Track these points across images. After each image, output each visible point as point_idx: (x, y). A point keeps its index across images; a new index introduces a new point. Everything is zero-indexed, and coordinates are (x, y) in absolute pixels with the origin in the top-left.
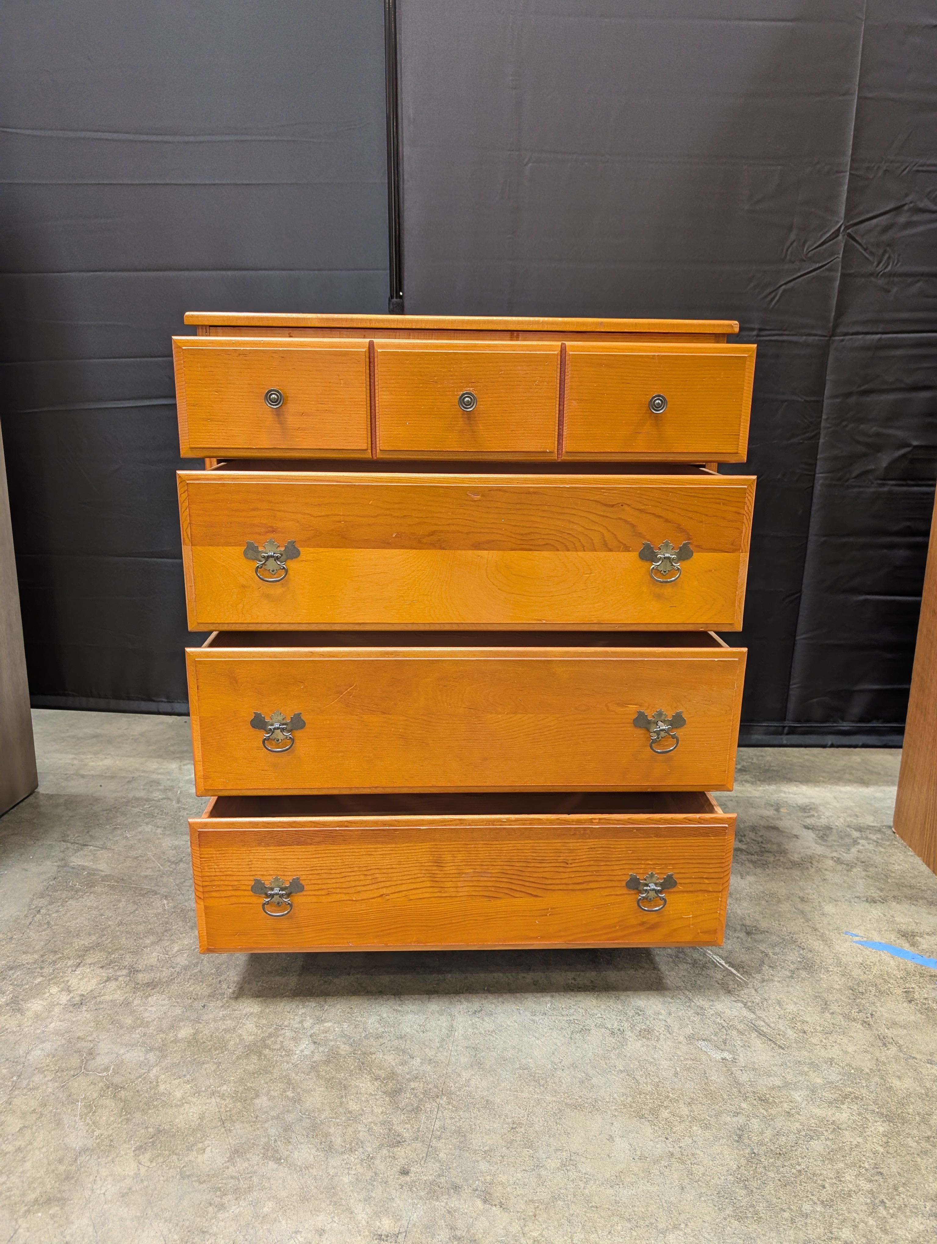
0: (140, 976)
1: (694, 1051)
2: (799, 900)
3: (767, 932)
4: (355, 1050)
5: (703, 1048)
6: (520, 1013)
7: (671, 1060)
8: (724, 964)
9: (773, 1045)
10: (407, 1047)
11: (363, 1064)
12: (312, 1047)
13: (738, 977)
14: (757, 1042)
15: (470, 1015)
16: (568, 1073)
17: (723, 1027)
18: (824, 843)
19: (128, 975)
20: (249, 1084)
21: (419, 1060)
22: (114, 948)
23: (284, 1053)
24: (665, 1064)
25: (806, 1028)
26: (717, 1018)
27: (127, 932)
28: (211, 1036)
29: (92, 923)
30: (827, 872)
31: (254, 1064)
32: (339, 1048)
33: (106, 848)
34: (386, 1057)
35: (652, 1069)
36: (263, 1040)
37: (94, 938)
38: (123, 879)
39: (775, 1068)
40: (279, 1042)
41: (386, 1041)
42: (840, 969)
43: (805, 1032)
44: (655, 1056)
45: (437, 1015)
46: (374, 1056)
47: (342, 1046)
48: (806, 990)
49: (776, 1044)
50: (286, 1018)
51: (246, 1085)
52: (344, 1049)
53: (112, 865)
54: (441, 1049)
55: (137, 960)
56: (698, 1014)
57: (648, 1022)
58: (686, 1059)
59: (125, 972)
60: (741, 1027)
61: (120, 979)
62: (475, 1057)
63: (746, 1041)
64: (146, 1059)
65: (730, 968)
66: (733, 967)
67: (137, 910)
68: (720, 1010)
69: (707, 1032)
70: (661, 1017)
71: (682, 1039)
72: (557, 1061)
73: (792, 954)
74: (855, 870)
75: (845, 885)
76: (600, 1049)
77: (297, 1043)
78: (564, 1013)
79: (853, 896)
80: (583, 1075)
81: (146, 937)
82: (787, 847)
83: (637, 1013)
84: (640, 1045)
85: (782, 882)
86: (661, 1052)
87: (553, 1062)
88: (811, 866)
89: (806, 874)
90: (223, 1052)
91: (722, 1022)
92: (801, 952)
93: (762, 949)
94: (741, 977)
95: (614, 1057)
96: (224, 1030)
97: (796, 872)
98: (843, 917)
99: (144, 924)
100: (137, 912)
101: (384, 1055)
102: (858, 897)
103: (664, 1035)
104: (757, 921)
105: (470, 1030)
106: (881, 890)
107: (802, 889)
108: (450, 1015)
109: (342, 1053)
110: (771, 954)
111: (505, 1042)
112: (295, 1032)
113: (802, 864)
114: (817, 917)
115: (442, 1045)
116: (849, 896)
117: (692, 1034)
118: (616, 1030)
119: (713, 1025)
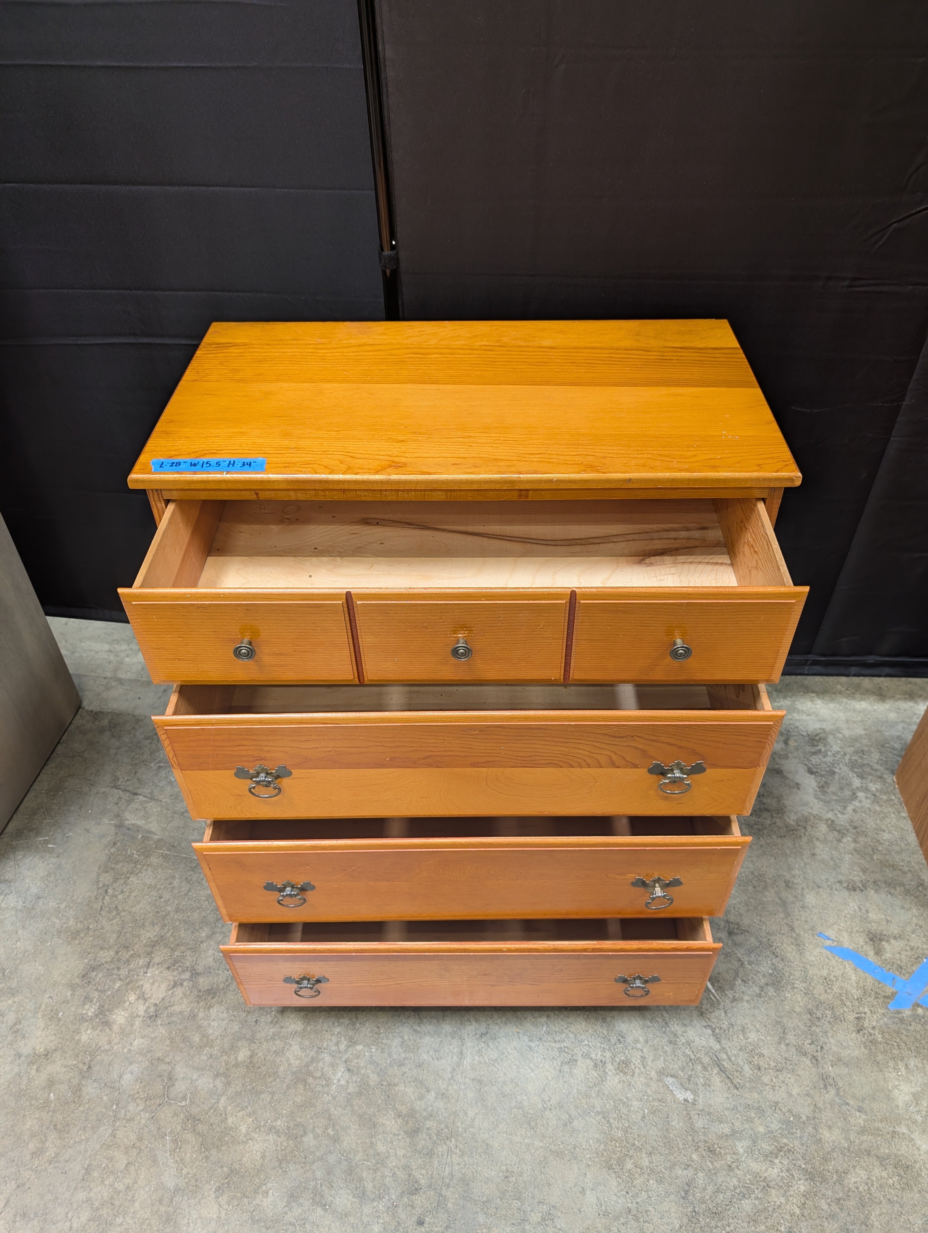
0: (201, 980)
1: (662, 1090)
2: (784, 884)
3: (748, 932)
4: (382, 1080)
5: (670, 1086)
6: (519, 1038)
7: (641, 1100)
9: (730, 1085)
10: (424, 1077)
11: (388, 1097)
12: (347, 1075)
13: (712, 994)
14: (717, 1080)
15: (477, 1039)
16: (555, 1113)
17: (691, 1060)
18: (823, 797)
19: (191, 979)
20: (298, 1120)
21: (433, 1094)
22: (176, 943)
23: (324, 1082)
24: (636, 1104)
25: (761, 1063)
26: (686, 1048)
27: (185, 922)
28: (265, 1059)
29: (153, 908)
30: (817, 844)
31: (301, 1094)
32: (368, 1077)
33: (154, 799)
34: (407, 1089)
35: (624, 1111)
36: (307, 1066)
37: (157, 928)
38: (173, 846)
39: (727, 1113)
40: (320, 1069)
41: (407, 1070)
42: (805, 985)
43: (759, 1069)
44: (629, 1095)
45: (449, 1038)
46: (397, 1088)
47: (372, 1075)
48: (770, 1013)
49: (732, 1082)
50: (325, 1039)
51: (296, 1121)
52: (374, 1078)
53: (162, 825)
54: (452, 1081)
55: (196, 960)
56: (671, 1042)
57: (627, 1052)
58: (654, 1100)
59: (187, 975)
60: (706, 1060)
61: (185, 984)
62: (479, 1092)
63: (707, 1079)
64: (215, 1086)
67: (189, 890)
68: (691, 1038)
69: (676, 1066)
70: (639, 1046)
71: (653, 1074)
72: (547, 1099)
73: (765, 964)
74: (845, 840)
75: (832, 863)
76: (583, 1085)
77: (334, 1070)
78: (557, 1038)
79: (836, 880)
80: (567, 1116)
81: (201, 928)
82: (786, 803)
83: (619, 1040)
84: (617, 1081)
85: (773, 858)
86: (634, 1090)
87: (543, 1100)
88: (804, 834)
89: (797, 845)
90: (275, 1080)
91: (691, 1053)
92: (774, 961)
93: (739, 955)
94: (715, 994)
95: (594, 1095)
96: (275, 1052)
97: (788, 843)
98: (821, 911)
99: (198, 911)
100: (190, 893)
101: (405, 1087)
102: (840, 882)
103: (639, 1068)
104: (741, 915)
105: (476, 1058)
106: (864, 871)
107: (790, 869)
108: (461, 1038)
109: (372, 1083)
110: (746, 963)
111: (505, 1074)
112: (333, 1056)
113: (796, 830)
114: (796, 910)
115: (452, 1077)
116: (832, 880)
117: (663, 1068)
118: (599, 1061)
119: (682, 1057)
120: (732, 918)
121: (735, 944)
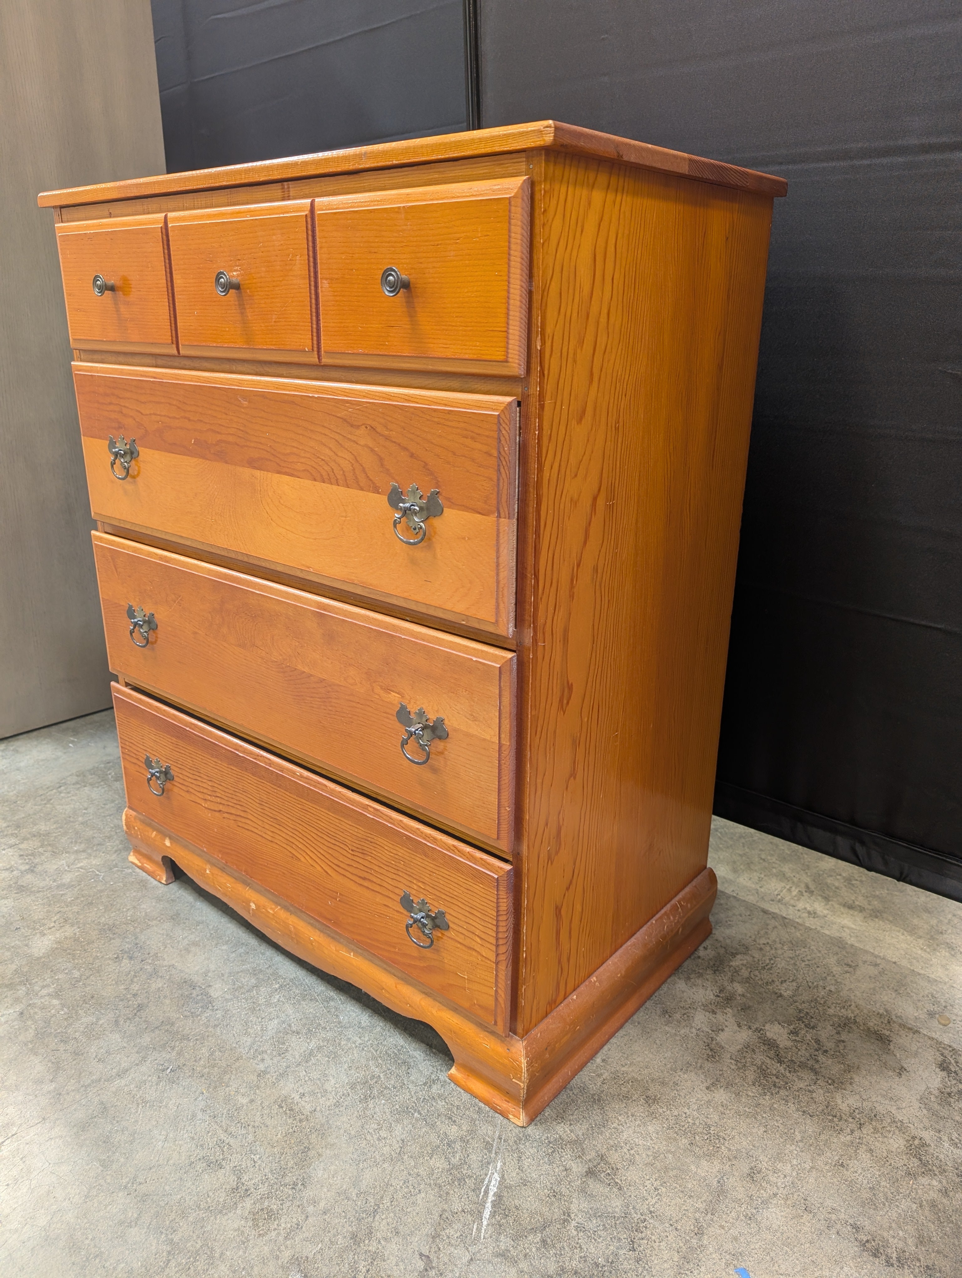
0: (28, 876)
2: (746, 1170)
3: (620, 1189)
4: (31, 1041)
6: (196, 1099)
7: (234, 1272)
8: (491, 1193)
10: (66, 1066)
12: (14, 1016)
13: (481, 1224)
15: (156, 1069)
16: (128, 1201)
18: (936, 1106)
19: (23, 872)
21: (51, 1087)
22: (51, 843)
26: (365, 1260)
27: (77, 833)
29: (71, 813)
30: (863, 1155)
32: (27, 1031)
34: (38, 1065)
35: (201, 1265)
37: (54, 827)
41: (62, 1049)
44: (228, 1253)
45: (135, 1050)
50: (41, 976)
55: (46, 862)
56: (354, 1236)
57: (289, 1204)
59: (26, 868)
61: (15, 872)
62: (92, 1118)
65: (489, 1205)
66: (494, 1205)
68: (386, 1254)
69: (325, 1269)
70: (311, 1209)
71: (287, 1255)
72: (141, 1179)
73: (602, 1246)
74: (924, 1180)
75: (866, 1195)
76: (195, 1198)
77: (11, 1005)
78: (232, 1129)
79: (851, 1221)
80: (135, 1215)
81: (81, 843)
82: (857, 1079)
83: (295, 1184)
84: (236, 1226)
85: (762, 1129)
86: (241, 1253)
87: (135, 1179)
88: (852, 1132)
89: (823, 1137)
91: (364, 1270)
92: (622, 1252)
93: (574, 1208)
94: (484, 1227)
95: (191, 1219)
97: (811, 1127)
98: (779, 1243)
101: (41, 1062)
102: (857, 1228)
103: (279, 1234)
104: (632, 1162)
105: (132, 1086)
106: (921, 1241)
107: (779, 1157)
108: (144, 1058)
110: (574, 1223)
111: (137, 1121)
112: (27, 993)
113: (840, 1119)
114: (733, 1214)
115: (89, 1085)
116: (842, 1216)
117: (307, 1257)
118: (244, 1188)
119: (347, 1266)
120: (614, 1157)
121: (583, 1191)
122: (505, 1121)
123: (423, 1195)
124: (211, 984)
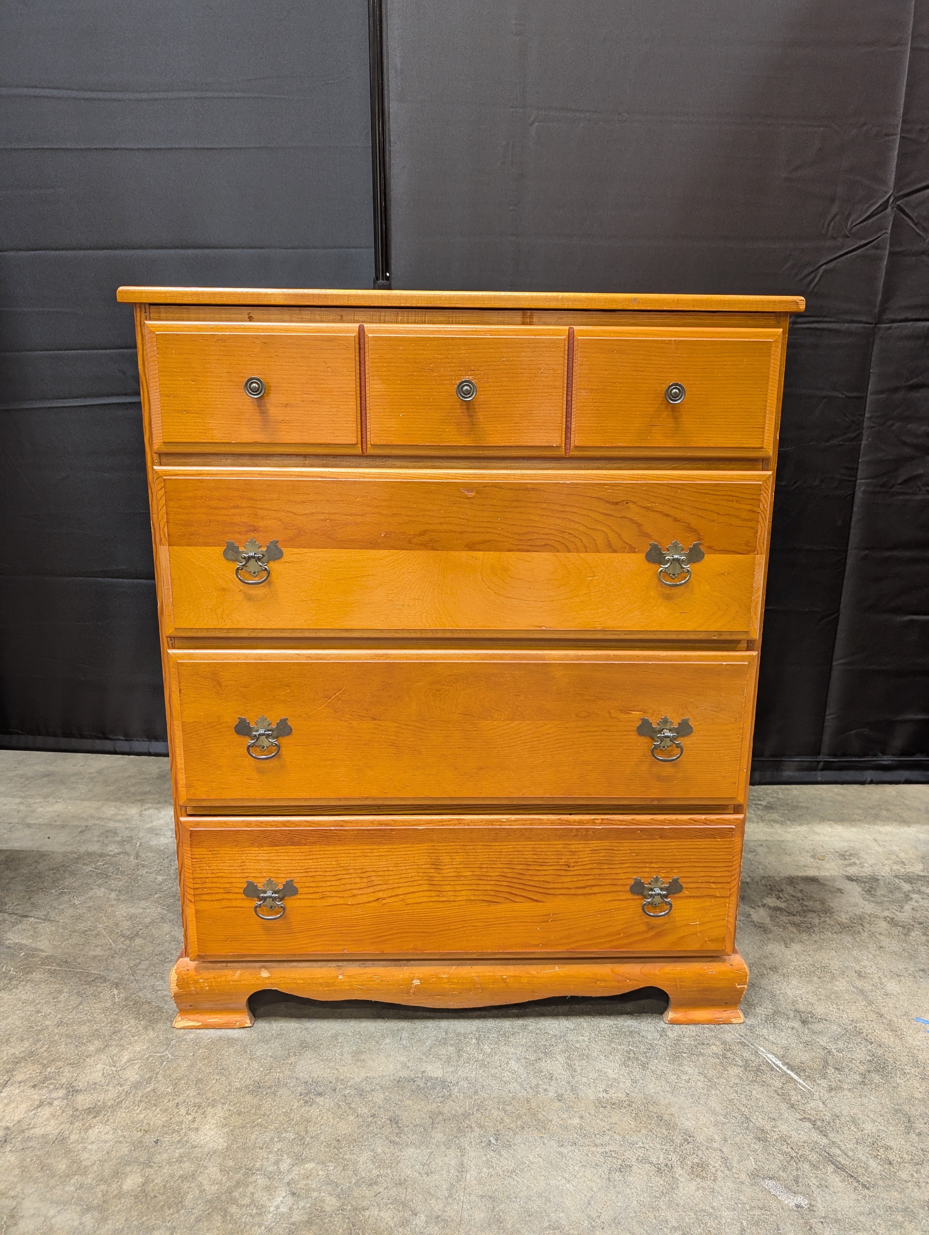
0: (80, 1098)
1: (760, 1195)
2: (855, 975)
3: (826, 1020)
4: (343, 1204)
5: (771, 1190)
6: (544, 1144)
7: (734, 1209)
8: (781, 1066)
9: (855, 1184)
10: (408, 1197)
11: (354, 1225)
12: (290, 1200)
13: (800, 1084)
14: (836, 1181)
15: (483, 1148)
17: (792, 1157)
18: (873, 899)
19: (66, 1097)
21: (423, 1217)
22: (51, 1058)
24: (727, 1215)
25: (891, 1157)
26: (782, 1145)
27: (68, 1036)
28: (165, 1186)
29: (26, 1023)
30: (881, 938)
31: (217, 1228)
32: (323, 1201)
33: (49, 920)
34: (382, 1214)
35: (712, 1223)
36: (230, 1191)
37: (26, 1044)
38: (66, 962)
39: (862, 1219)
40: (248, 1194)
41: (382, 1190)
42: (917, 1070)
43: (890, 1163)
44: (714, 1204)
45: (443, 1148)
46: (367, 1213)
47: (328, 1199)
48: (883, 1101)
49: (858, 1181)
50: (258, 1158)
52: (331, 1203)
53: (55, 943)
54: (450, 1200)
55: (78, 1076)
56: (759, 1139)
57: (700, 1153)
58: (752, 1208)
59: (61, 1093)
60: (813, 1157)
61: (56, 1103)
62: (493, 1211)
63: (822, 1179)
64: (81, 1224)
65: (789, 1072)
66: (792, 1070)
67: (81, 1003)
68: (786, 1133)
69: (773, 1167)
70: (715, 1145)
71: (744, 1177)
72: (594, 1215)
73: (859, 1051)
74: (913, 934)
75: (905, 954)
76: (646, 1195)
77: (271, 1195)
78: (598, 1141)
79: (917, 969)
81: (90, 1041)
82: (831, 905)
83: (686, 1140)
84: (694, 1188)
85: (833, 952)
86: (721, 1198)
87: (590, 1217)
88: (863, 930)
89: (858, 940)
90: (178, 1211)
91: (790, 1150)
92: (869, 1048)
93: (823, 1043)
94: (804, 1084)
95: (664, 1207)
96: (181, 1177)
97: (847, 938)
98: (911, 997)
99: (88, 1024)
100: (81, 1007)
101: (380, 1211)
102: (922, 970)
103: (722, 1171)
104: (811, 1004)
105: (485, 1170)
107: (857, 960)
108: (459, 1148)
109: (328, 1209)
110: (834, 1051)
111: (528, 1187)
112: (269, 1178)
113: (852, 927)
114: (879, 998)
115: (451, 1194)
116: (912, 969)
117: (755, 1169)
118: (663, 1165)
119: (779, 1155)
120: (801, 1007)
121: (814, 1033)
122: (731, 1026)
123: (754, 1092)
124: (423, 1069)
